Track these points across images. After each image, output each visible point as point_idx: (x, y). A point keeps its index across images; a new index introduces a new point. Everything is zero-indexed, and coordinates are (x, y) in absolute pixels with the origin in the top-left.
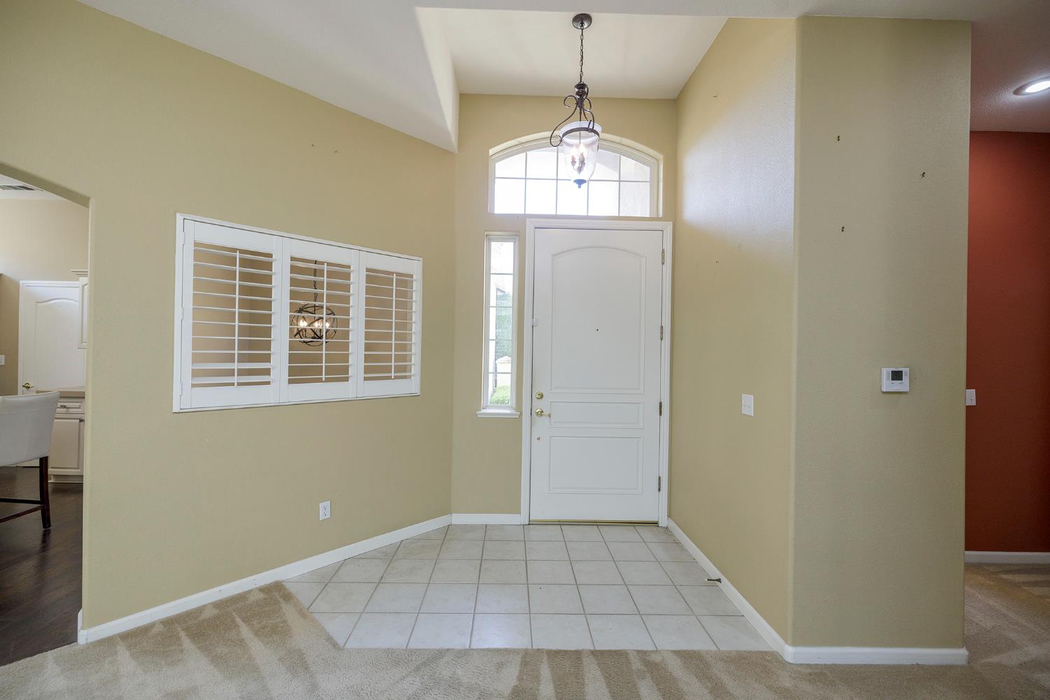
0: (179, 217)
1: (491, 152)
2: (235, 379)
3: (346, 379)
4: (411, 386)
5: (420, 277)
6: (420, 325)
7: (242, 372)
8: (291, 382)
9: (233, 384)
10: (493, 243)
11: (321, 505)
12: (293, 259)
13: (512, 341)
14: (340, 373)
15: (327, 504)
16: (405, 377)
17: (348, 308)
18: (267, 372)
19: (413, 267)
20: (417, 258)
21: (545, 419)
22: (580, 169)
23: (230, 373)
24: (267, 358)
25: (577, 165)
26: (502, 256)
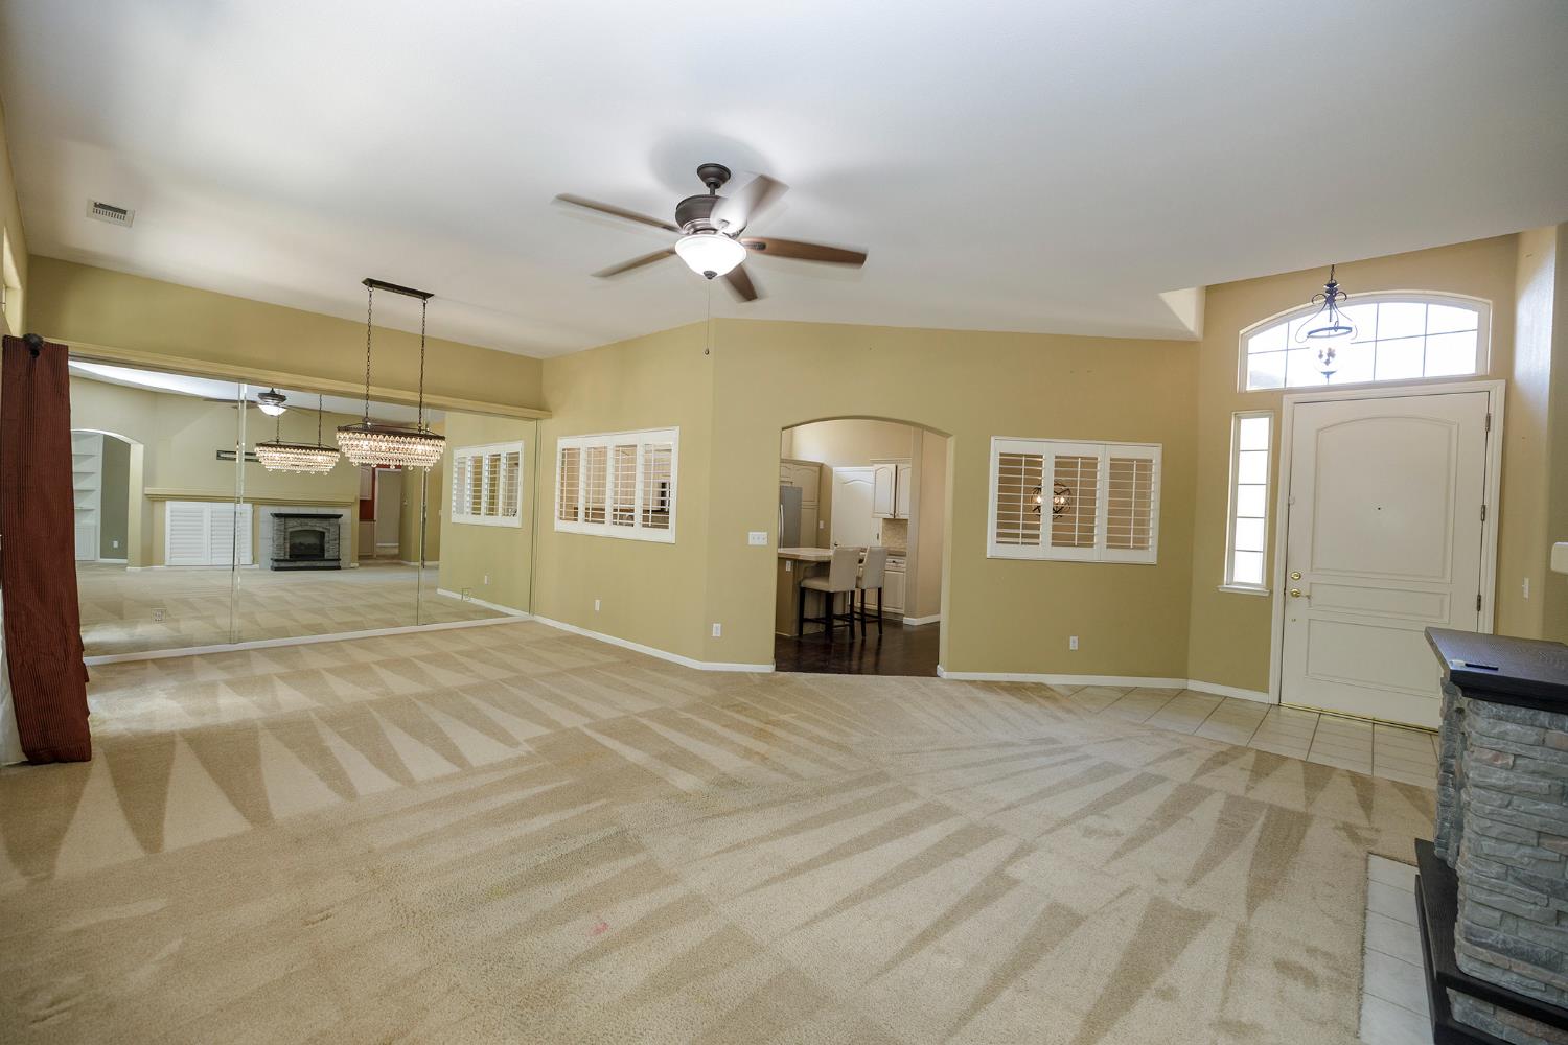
0: (993, 438)
1: (1241, 332)
2: (1020, 540)
3: (1092, 546)
4: (1149, 556)
5: (1160, 460)
6: (1158, 503)
7: (1024, 536)
8: (1053, 544)
9: (1018, 543)
10: (1242, 421)
11: (1072, 638)
12: (1056, 457)
13: (1265, 518)
14: (1087, 540)
15: (1076, 638)
16: (1142, 548)
17: (1095, 491)
18: (1037, 537)
19: (1153, 453)
20: (1156, 445)
21: (1303, 600)
22: (1327, 362)
23: (1017, 536)
24: (1037, 527)
25: (1325, 358)
26: (1254, 433)
